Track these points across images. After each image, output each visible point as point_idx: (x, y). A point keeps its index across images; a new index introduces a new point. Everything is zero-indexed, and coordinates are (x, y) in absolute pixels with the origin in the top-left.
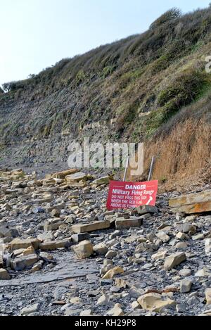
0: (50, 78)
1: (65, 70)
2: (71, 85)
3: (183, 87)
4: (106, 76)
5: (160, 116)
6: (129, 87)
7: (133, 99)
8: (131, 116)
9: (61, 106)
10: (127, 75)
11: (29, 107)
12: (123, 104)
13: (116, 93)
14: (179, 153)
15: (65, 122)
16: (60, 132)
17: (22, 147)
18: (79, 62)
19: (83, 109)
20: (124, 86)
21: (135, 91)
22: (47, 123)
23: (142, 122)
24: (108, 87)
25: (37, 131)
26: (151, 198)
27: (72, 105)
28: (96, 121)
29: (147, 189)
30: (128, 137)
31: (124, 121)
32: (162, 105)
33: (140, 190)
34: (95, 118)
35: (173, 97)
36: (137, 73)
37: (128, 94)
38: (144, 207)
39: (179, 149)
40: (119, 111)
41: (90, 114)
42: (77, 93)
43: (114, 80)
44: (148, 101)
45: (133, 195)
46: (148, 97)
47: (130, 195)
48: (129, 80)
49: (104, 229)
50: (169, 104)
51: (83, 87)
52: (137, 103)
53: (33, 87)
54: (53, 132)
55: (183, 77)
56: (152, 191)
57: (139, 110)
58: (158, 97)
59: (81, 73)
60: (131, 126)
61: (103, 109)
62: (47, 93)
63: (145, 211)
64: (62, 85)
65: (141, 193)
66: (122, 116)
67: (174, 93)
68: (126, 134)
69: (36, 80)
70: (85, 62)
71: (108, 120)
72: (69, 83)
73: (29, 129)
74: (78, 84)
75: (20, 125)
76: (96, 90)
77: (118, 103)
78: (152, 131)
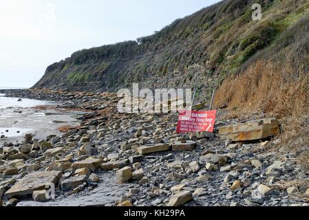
0: (167, 33)
1: (178, 27)
2: (182, 37)
3: (260, 35)
4: (205, 30)
5: (241, 58)
6: (221, 37)
7: (223, 46)
8: (221, 58)
9: (174, 52)
10: (220, 28)
11: (154, 54)
12: (216, 50)
13: (211, 42)
14: (249, 87)
15: (176, 64)
16: (173, 71)
17: (149, 82)
18: (187, 21)
19: (188, 54)
20: (217, 36)
21: (225, 40)
22: (165, 65)
23: (228, 62)
24: (206, 37)
25: (158, 71)
26: (210, 125)
27: (181, 51)
28: (197, 63)
29: (209, 117)
30: (218, 74)
31: (215, 62)
32: (243, 49)
33: (203, 118)
34: (196, 61)
35: (251, 43)
36: (227, 27)
37: (220, 42)
38: (202, 133)
39: (250, 83)
40: (212, 55)
41: (193, 58)
42: (185, 43)
43: (210, 33)
44: (234, 47)
45: (198, 122)
46: (233, 44)
47: (195, 121)
48: (221, 32)
49: (163, 151)
50: (248, 49)
51: (190, 39)
52: (226, 49)
53: (157, 40)
54: (168, 71)
55: (260, 27)
56: (212, 119)
57: (227, 53)
58: (241, 44)
59: (188, 29)
60: (220, 66)
61: (202, 54)
62: (166, 44)
63: (203, 136)
64: (176, 38)
65: (203, 121)
66: (214, 59)
67: (252, 40)
68: (217, 72)
69: (159, 35)
70: (191, 20)
71: (205, 62)
72: (180, 36)
73: (153, 69)
74: (186, 37)
75: (148, 66)
76: (198, 40)
77: (212, 49)
78: (235, 69)
